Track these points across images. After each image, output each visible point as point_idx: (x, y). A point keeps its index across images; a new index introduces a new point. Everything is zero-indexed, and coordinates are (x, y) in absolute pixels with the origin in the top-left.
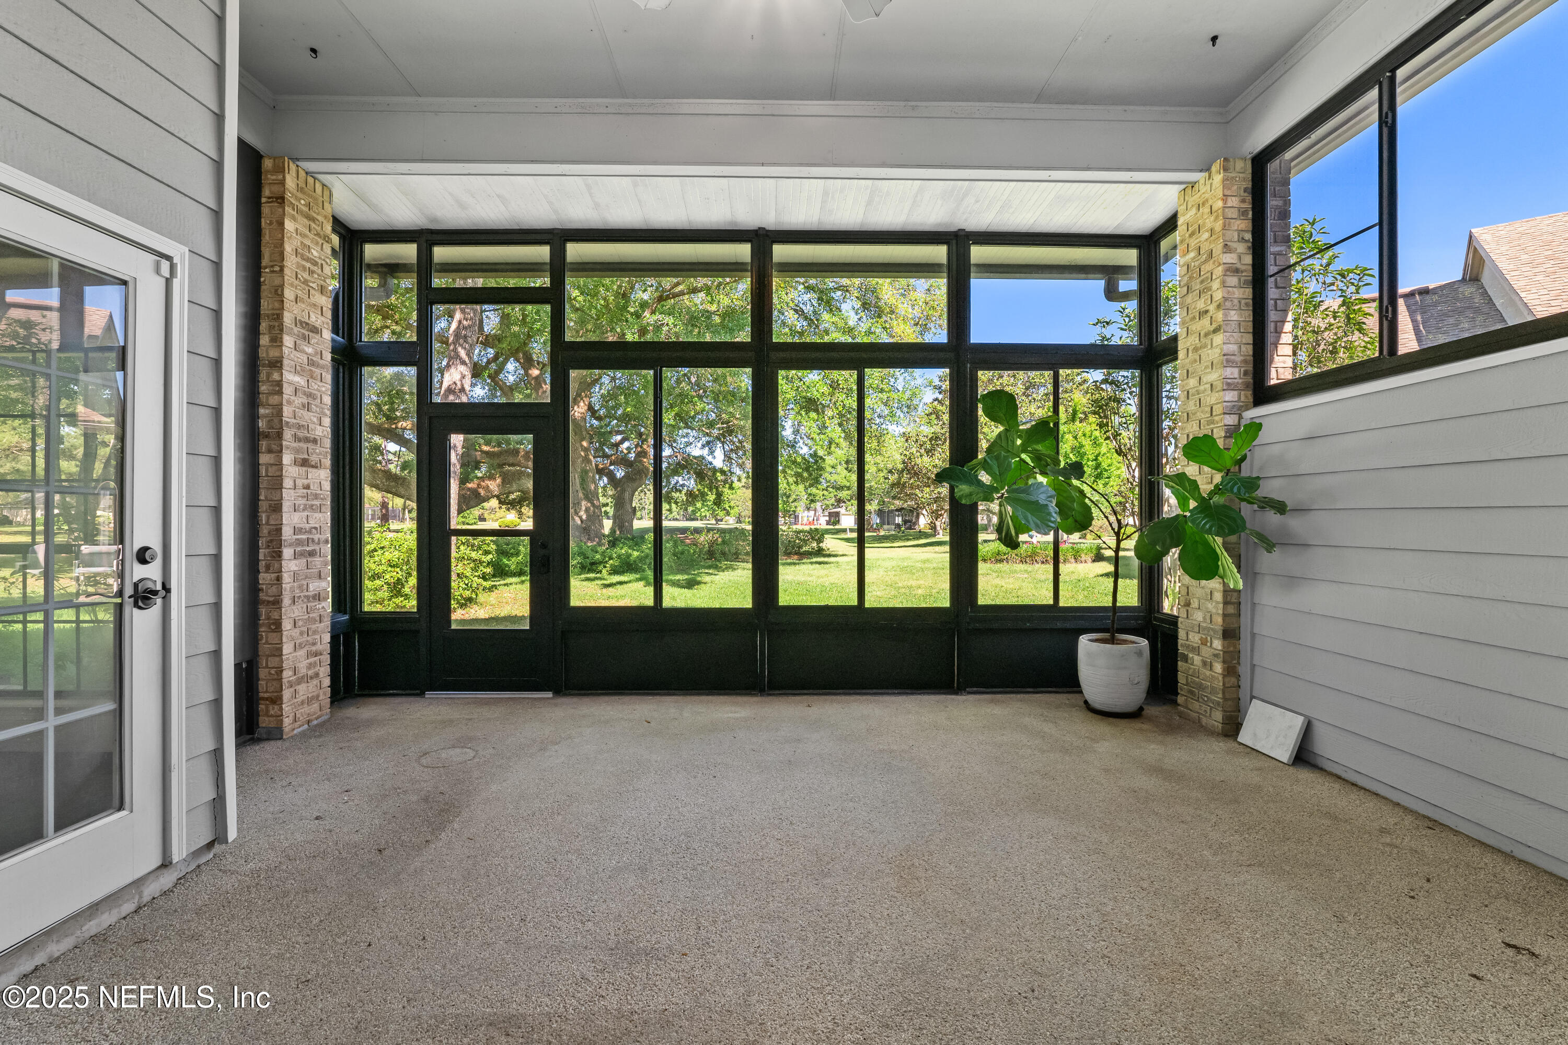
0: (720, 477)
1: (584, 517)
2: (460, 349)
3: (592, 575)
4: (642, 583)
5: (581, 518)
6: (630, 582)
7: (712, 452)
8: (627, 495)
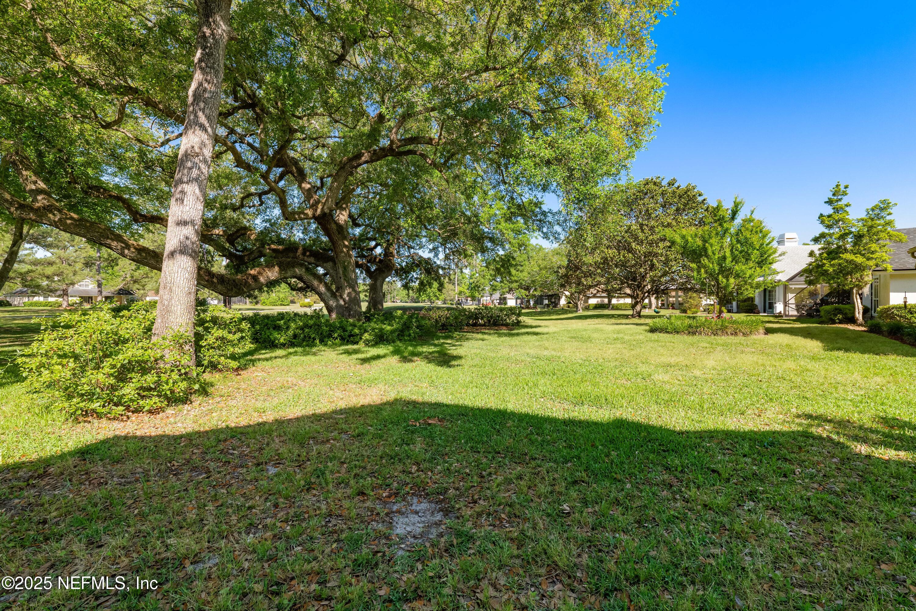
0: (441, 272)
1: (347, 299)
2: (200, 114)
3: (350, 347)
4: (396, 357)
5: (344, 300)
6: (384, 356)
7: (436, 255)
8: (378, 283)
